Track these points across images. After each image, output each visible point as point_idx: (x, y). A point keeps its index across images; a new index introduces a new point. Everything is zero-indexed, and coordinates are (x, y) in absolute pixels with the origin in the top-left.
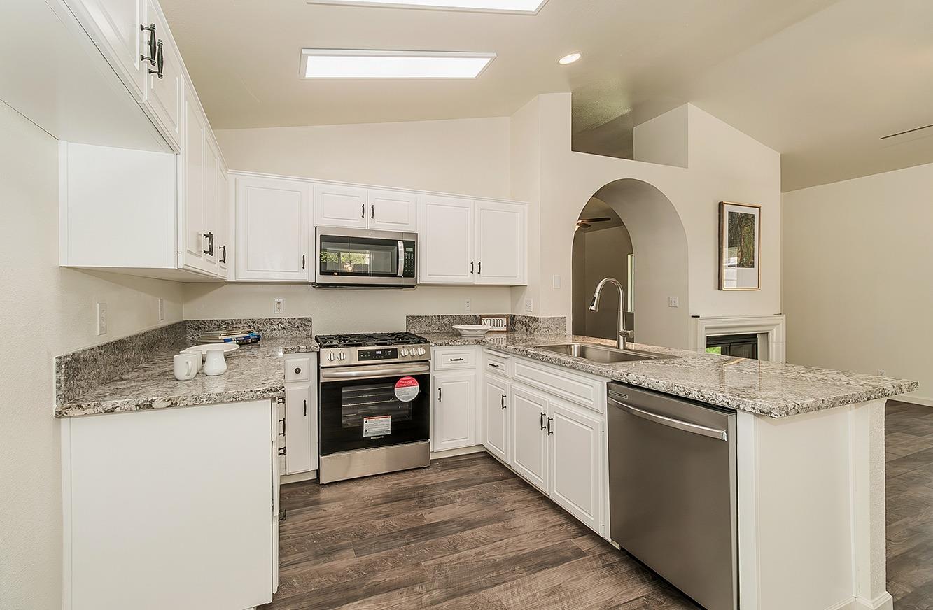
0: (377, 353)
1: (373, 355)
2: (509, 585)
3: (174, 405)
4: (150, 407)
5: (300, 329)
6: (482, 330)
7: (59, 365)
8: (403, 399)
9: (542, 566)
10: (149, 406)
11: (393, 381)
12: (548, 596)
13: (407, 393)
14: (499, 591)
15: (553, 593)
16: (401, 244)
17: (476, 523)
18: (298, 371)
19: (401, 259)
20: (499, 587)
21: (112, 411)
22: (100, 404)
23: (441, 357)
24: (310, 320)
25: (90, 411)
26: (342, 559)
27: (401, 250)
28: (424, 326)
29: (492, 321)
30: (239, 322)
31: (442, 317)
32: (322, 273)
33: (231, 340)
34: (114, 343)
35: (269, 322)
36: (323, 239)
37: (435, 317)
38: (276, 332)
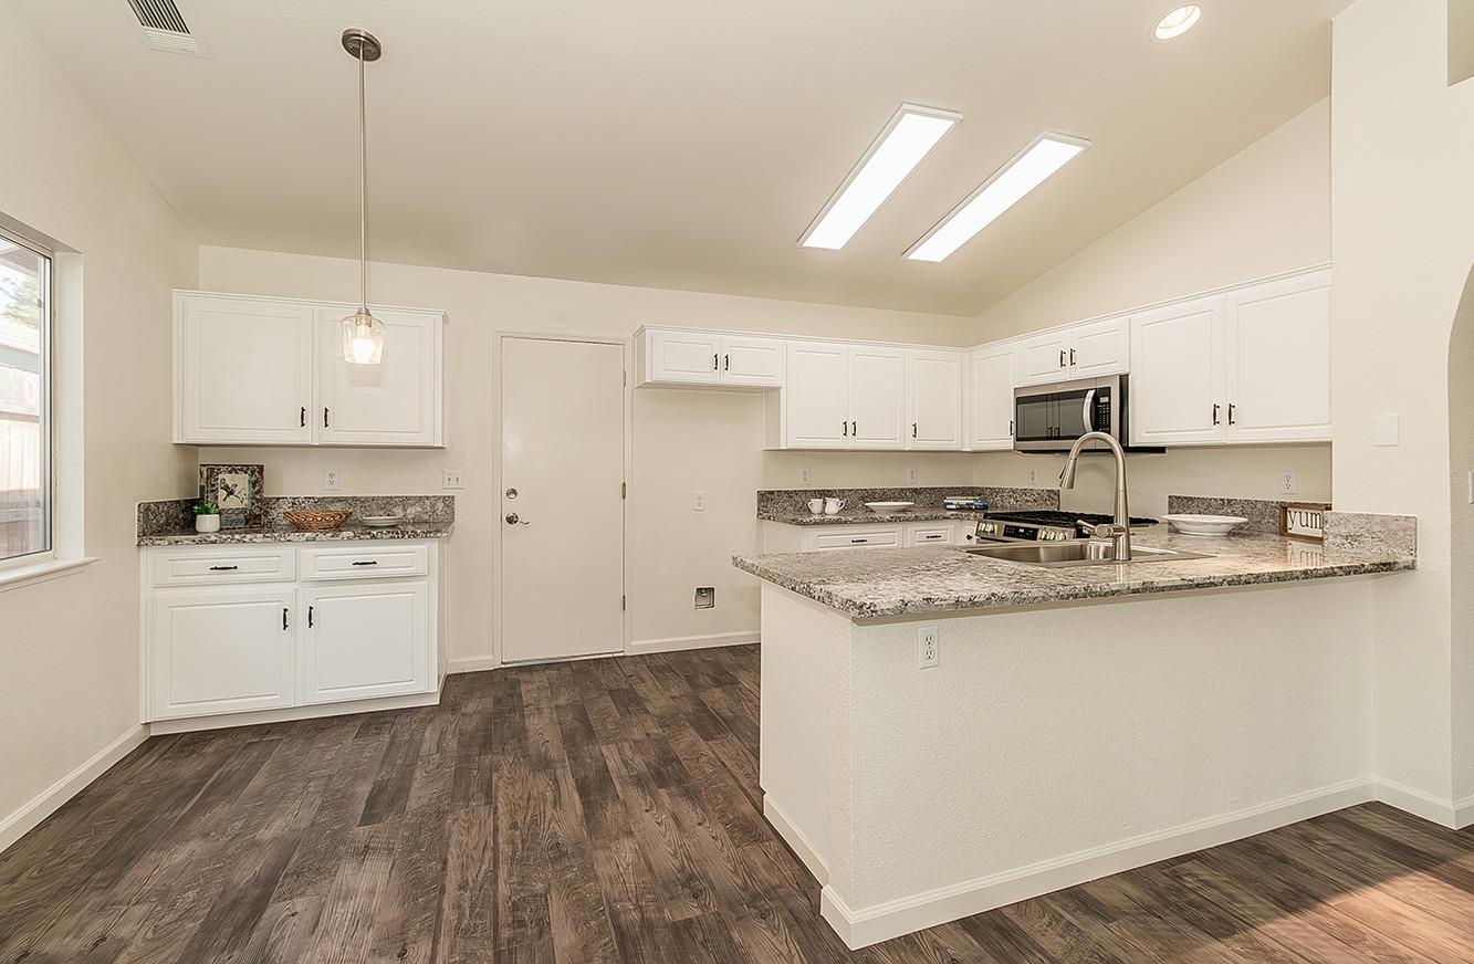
0: (1021, 530)
1: (1016, 533)
5: (1048, 502)
7: (757, 494)
16: (1090, 395)
18: (969, 538)
24: (1056, 493)
29: (1304, 515)
30: (1003, 490)
31: (1229, 501)
32: (1018, 439)
33: (951, 504)
34: (815, 491)
35: (1024, 492)
36: (1019, 401)
37: (1216, 500)
38: (1029, 504)
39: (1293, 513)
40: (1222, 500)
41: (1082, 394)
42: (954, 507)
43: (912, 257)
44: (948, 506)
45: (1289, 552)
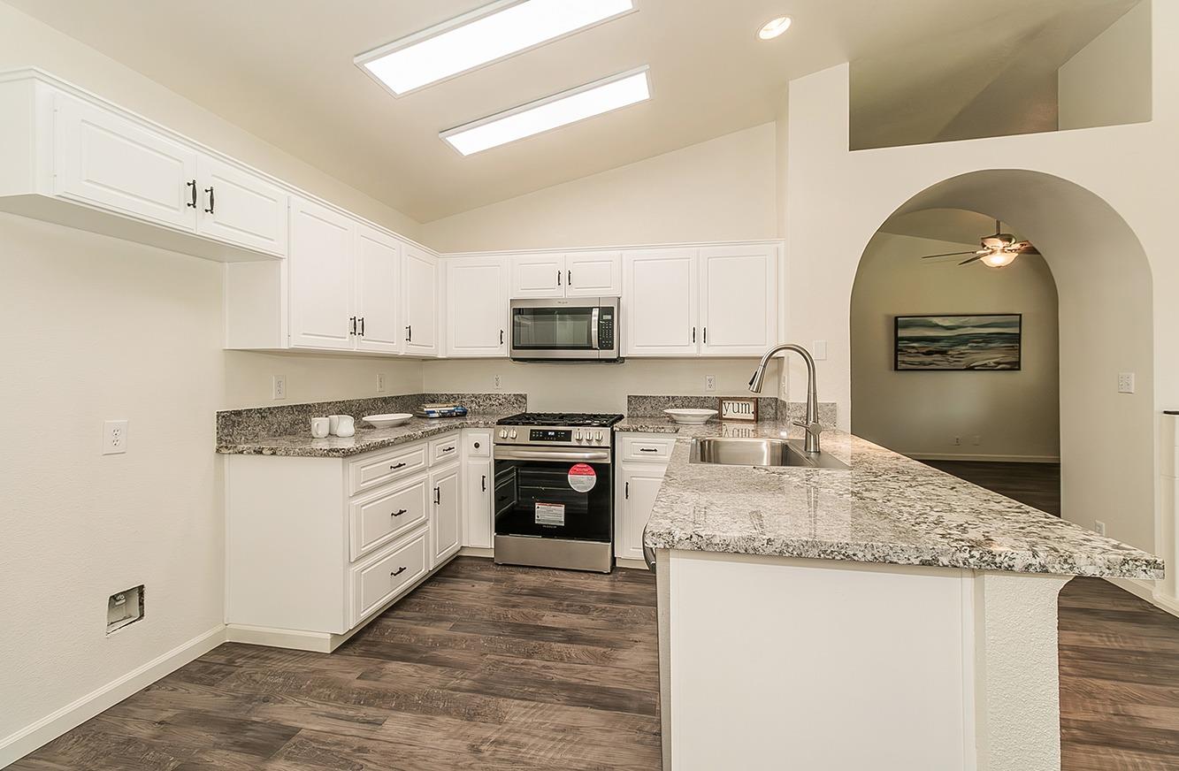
0: (550, 433)
1: (544, 436)
2: (533, 704)
3: (274, 454)
4: (261, 453)
5: (515, 405)
6: (703, 416)
7: (218, 417)
8: (578, 488)
9: (585, 703)
10: (259, 452)
11: (567, 466)
12: (554, 730)
13: (582, 482)
14: (518, 705)
15: (564, 731)
16: (595, 312)
17: (584, 640)
18: (477, 446)
19: (595, 329)
20: (525, 703)
21: (242, 452)
22: (236, 447)
23: (629, 445)
24: (525, 397)
25: (231, 451)
26: (437, 627)
27: (595, 318)
28: (649, 408)
29: (736, 405)
30: (463, 396)
31: (673, 398)
32: (514, 348)
33: (434, 412)
34: (292, 407)
35: (489, 397)
36: (518, 312)
37: (664, 397)
38: (494, 407)
39: (727, 405)
40: (668, 397)
41: (588, 311)
42: (437, 415)
43: (451, 139)
44: (432, 415)
45: (724, 430)
